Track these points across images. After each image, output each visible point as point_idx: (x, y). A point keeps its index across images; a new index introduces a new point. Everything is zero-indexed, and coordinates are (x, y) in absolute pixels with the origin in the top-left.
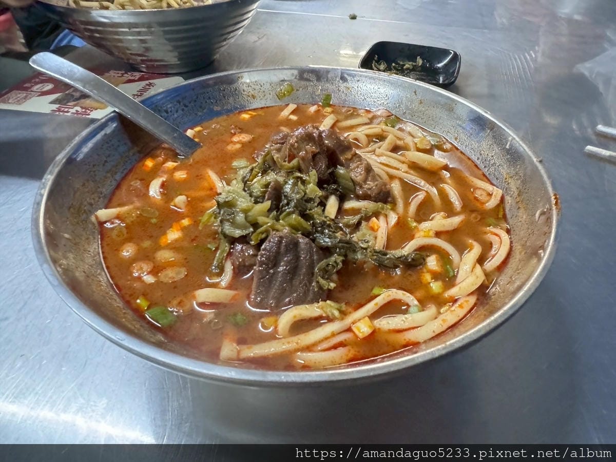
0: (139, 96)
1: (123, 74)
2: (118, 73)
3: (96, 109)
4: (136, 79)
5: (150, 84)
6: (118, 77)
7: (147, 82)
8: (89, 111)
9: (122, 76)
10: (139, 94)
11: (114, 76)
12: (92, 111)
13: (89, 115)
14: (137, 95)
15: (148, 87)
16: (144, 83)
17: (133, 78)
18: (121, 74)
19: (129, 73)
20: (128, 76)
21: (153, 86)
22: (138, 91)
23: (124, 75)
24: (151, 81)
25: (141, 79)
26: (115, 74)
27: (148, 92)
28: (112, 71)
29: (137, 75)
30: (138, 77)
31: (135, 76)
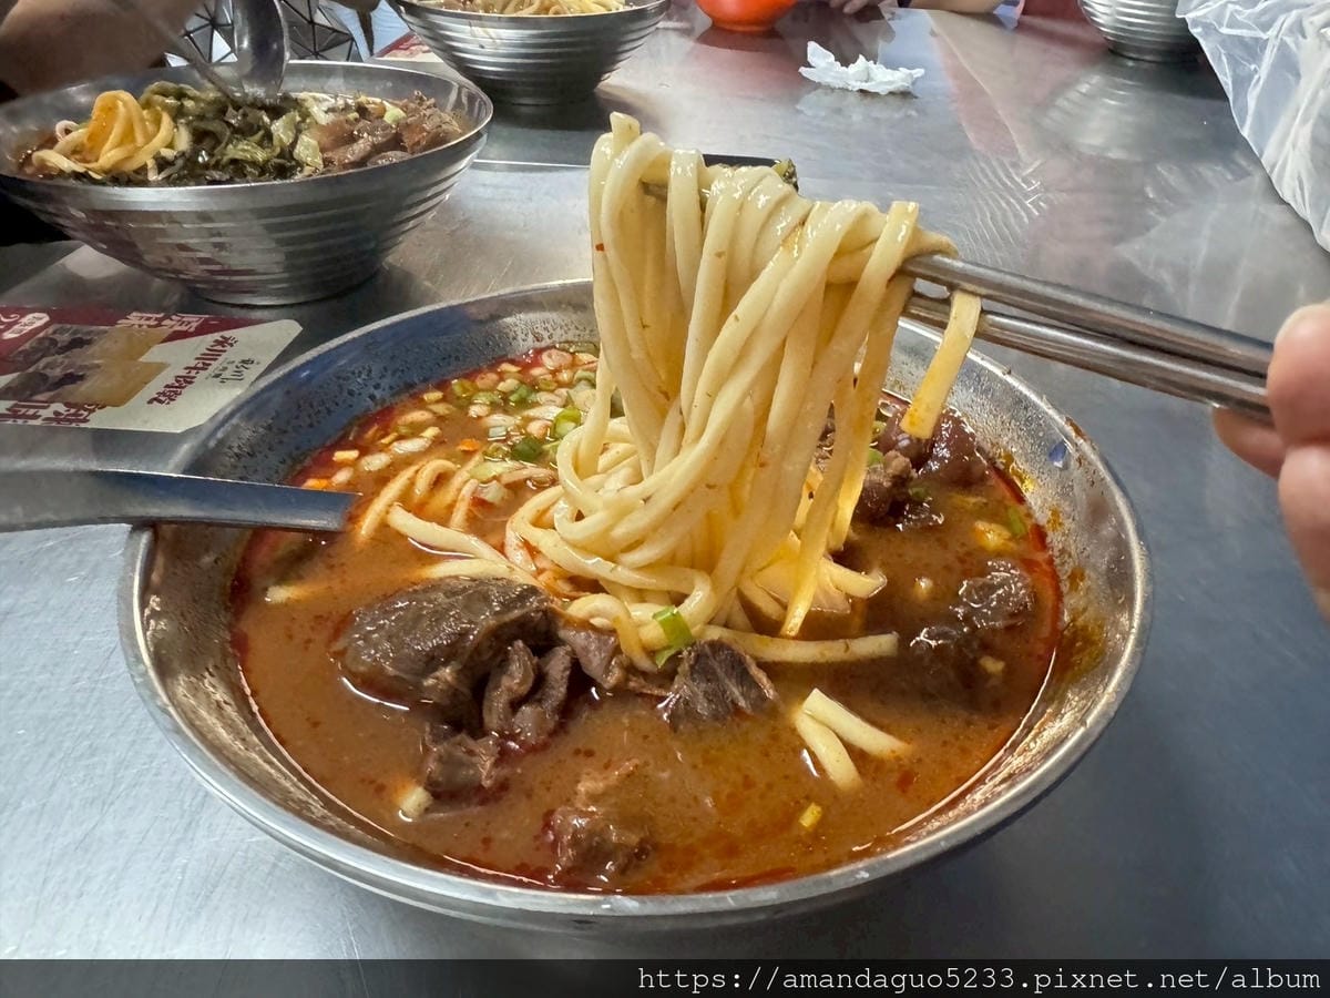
0: (201, 369)
1: (160, 320)
2: (149, 319)
3: (103, 407)
4: (192, 330)
5: (224, 342)
6: (149, 326)
7: (217, 336)
8: (86, 413)
9: (159, 325)
10: (200, 365)
11: (140, 326)
12: (93, 411)
13: (85, 421)
14: (195, 368)
15: (219, 348)
16: (210, 338)
17: (184, 328)
18: (156, 319)
19: (174, 317)
20: (173, 324)
21: (231, 345)
22: (197, 359)
23: (163, 323)
24: (227, 334)
25: (203, 330)
26: (142, 322)
27: (221, 359)
28: (134, 314)
29: (194, 321)
30: (195, 325)
31: (189, 323)
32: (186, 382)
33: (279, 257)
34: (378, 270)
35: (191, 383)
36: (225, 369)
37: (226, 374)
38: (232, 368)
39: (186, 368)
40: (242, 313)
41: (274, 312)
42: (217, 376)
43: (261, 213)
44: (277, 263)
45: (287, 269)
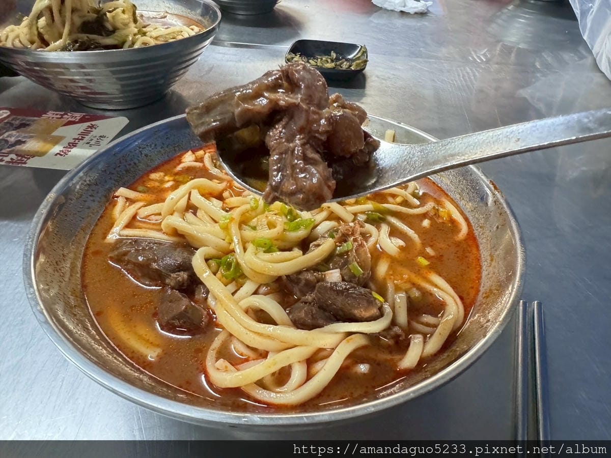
0: (80, 139)
1: (62, 115)
2: (57, 114)
3: (34, 157)
4: (77, 120)
5: (92, 127)
6: (57, 118)
7: (88, 124)
8: (25, 160)
9: (62, 118)
10: (80, 138)
12: (29, 158)
13: (25, 163)
14: (77, 139)
15: (89, 129)
16: (85, 125)
17: (73, 119)
18: (61, 115)
19: (69, 114)
20: (68, 117)
21: (95, 128)
22: (79, 135)
24: (93, 123)
25: (82, 120)
26: (54, 116)
27: (90, 135)
28: (50, 112)
29: (78, 116)
30: (78, 118)
31: (76, 117)
32: (73, 145)
33: (119, 87)
34: (166, 94)
35: (75, 146)
36: (92, 140)
37: (92, 142)
38: (95, 139)
39: (73, 139)
40: (100, 113)
41: (116, 113)
42: (88, 143)
43: (108, 65)
44: (117, 90)
45: (122, 92)
